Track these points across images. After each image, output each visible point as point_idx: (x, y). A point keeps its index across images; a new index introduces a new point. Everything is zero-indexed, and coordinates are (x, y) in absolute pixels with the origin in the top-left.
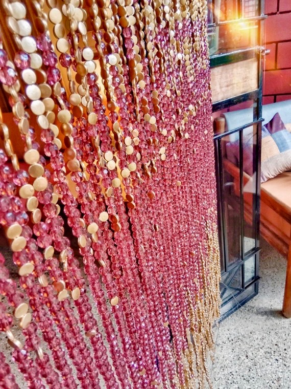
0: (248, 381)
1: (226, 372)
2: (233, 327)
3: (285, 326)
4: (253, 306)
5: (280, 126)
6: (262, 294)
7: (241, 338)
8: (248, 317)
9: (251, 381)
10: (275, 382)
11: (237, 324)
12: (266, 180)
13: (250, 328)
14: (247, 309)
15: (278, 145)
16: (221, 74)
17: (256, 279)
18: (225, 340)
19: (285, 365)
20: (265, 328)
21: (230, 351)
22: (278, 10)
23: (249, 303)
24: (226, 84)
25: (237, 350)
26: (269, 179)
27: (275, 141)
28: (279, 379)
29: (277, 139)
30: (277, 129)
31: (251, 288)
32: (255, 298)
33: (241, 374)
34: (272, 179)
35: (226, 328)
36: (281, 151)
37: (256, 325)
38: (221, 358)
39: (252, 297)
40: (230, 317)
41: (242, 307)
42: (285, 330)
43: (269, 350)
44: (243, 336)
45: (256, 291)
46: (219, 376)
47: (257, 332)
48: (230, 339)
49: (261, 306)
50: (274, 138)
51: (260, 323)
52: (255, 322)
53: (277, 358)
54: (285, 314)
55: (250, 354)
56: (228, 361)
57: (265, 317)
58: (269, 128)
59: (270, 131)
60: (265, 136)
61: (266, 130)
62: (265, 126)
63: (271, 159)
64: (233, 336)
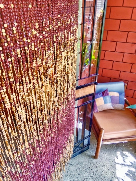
0: (77, 178)
1: (71, 174)
5: (107, 94)
6: (90, 149)
7: (79, 163)
8: (83, 156)
9: (78, 178)
10: (85, 179)
11: (79, 159)
12: (98, 112)
13: (83, 161)
14: (84, 154)
15: (104, 101)
17: (88, 144)
18: (74, 163)
19: (90, 175)
20: (88, 161)
21: (75, 167)
22: (115, 51)
23: (85, 152)
25: (77, 167)
27: (104, 100)
28: (87, 178)
30: (106, 95)
32: (87, 150)
33: (76, 175)
34: (101, 112)
35: (75, 159)
36: (105, 103)
38: (71, 169)
40: (77, 156)
42: (94, 163)
43: (86, 169)
44: (80, 163)
45: (88, 148)
46: (69, 175)
47: (85, 162)
48: (76, 163)
49: (89, 153)
50: (104, 98)
51: (87, 159)
52: (85, 159)
53: (88, 172)
55: (80, 169)
56: (73, 171)
57: (89, 157)
58: (103, 94)
59: (103, 95)
60: (101, 97)
61: (102, 94)
62: (102, 92)
63: (101, 106)
64: (77, 162)
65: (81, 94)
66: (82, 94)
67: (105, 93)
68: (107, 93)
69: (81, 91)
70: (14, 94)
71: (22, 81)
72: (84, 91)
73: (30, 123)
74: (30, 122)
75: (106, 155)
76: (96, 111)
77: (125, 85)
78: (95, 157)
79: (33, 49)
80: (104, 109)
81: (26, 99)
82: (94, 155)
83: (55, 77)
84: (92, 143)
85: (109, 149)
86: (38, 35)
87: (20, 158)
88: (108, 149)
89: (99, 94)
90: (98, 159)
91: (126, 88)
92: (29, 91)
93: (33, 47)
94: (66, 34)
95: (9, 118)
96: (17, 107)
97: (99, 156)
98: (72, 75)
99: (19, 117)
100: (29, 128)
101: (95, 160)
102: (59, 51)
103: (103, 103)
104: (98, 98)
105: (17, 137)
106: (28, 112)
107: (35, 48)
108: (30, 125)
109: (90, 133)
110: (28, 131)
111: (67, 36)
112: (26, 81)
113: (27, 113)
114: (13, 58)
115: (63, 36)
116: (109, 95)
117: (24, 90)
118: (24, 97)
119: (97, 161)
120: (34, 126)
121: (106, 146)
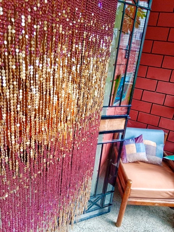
2: (92, 223)
3: (115, 230)
4: (105, 217)
5: (141, 141)
6: (112, 213)
7: (93, 229)
8: (101, 221)
11: (95, 223)
12: (128, 162)
13: (99, 226)
14: (102, 217)
15: (137, 149)
16: (109, 122)
17: (110, 205)
18: (87, 227)
22: (155, 91)
23: (104, 215)
24: (110, 125)
26: (129, 162)
27: (136, 147)
29: (137, 146)
30: (139, 142)
31: (107, 208)
34: (131, 162)
35: (89, 222)
36: (137, 152)
37: (102, 226)
39: (106, 213)
41: (100, 216)
45: (109, 211)
47: (102, 229)
48: (89, 228)
49: (109, 218)
50: (136, 145)
51: (105, 225)
52: (103, 224)
54: (117, 225)
57: (108, 223)
58: (136, 140)
59: (136, 142)
60: (133, 143)
61: (134, 140)
62: (135, 138)
63: (132, 154)
64: (91, 227)
65: (107, 126)
66: (109, 127)
67: (138, 139)
68: (142, 139)
69: (108, 122)
70: (32, 67)
71: (43, 58)
72: (111, 124)
73: (42, 117)
74: (42, 114)
75: (133, 224)
76: (125, 161)
77: (165, 135)
78: (117, 224)
79: (61, 32)
80: (135, 160)
81: (43, 83)
82: (116, 221)
83: (79, 81)
84: (115, 206)
85: (137, 217)
86: (68, 20)
87: (22, 155)
88: (135, 216)
89: (130, 140)
90: (121, 228)
91: (167, 140)
92: (47, 75)
93: (61, 29)
94: (98, 39)
95: (21, 91)
96: (31, 84)
97: (122, 224)
98: (99, 93)
99: (31, 97)
100: (39, 122)
101: (116, 228)
102: (87, 53)
103: (135, 151)
104: (129, 144)
105: (24, 122)
106: (43, 101)
107: (63, 31)
108: (42, 119)
109: (114, 188)
110: (37, 126)
111: (98, 41)
112: (47, 61)
113: (41, 102)
114: (39, 26)
115: (95, 39)
116: (144, 143)
117: (43, 70)
118: (41, 79)
119: (119, 230)
120: (45, 125)
121: (134, 213)
